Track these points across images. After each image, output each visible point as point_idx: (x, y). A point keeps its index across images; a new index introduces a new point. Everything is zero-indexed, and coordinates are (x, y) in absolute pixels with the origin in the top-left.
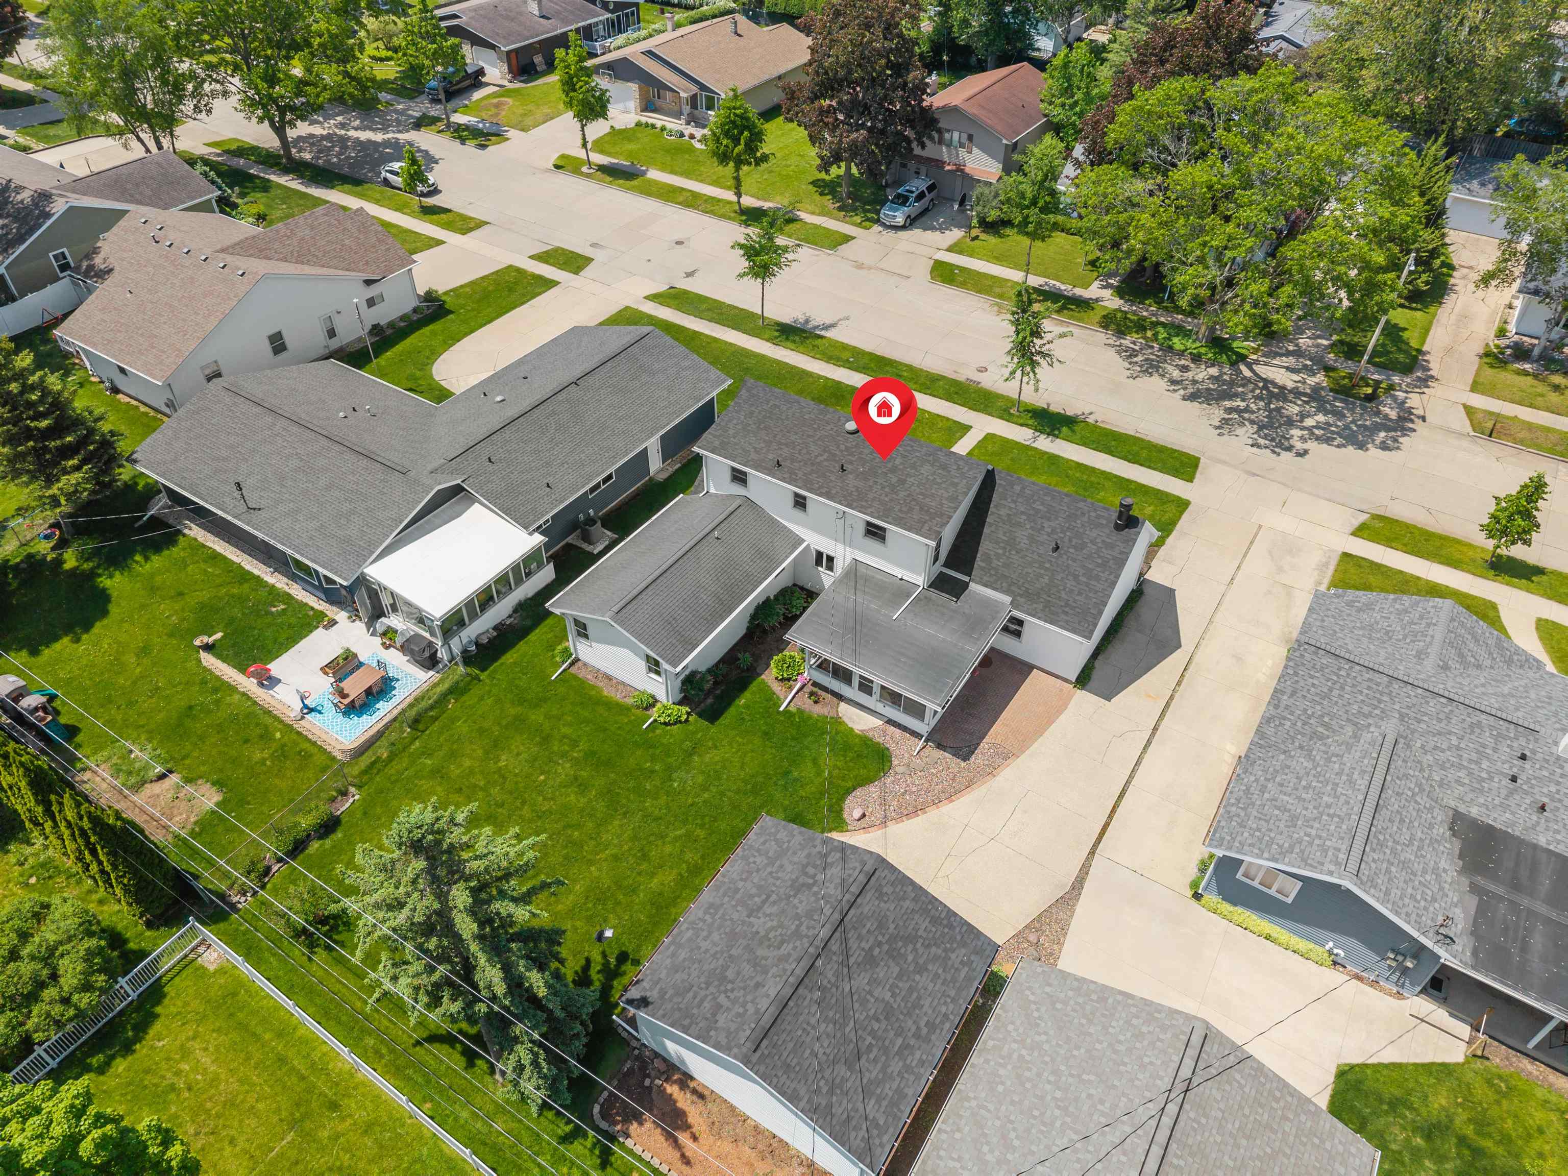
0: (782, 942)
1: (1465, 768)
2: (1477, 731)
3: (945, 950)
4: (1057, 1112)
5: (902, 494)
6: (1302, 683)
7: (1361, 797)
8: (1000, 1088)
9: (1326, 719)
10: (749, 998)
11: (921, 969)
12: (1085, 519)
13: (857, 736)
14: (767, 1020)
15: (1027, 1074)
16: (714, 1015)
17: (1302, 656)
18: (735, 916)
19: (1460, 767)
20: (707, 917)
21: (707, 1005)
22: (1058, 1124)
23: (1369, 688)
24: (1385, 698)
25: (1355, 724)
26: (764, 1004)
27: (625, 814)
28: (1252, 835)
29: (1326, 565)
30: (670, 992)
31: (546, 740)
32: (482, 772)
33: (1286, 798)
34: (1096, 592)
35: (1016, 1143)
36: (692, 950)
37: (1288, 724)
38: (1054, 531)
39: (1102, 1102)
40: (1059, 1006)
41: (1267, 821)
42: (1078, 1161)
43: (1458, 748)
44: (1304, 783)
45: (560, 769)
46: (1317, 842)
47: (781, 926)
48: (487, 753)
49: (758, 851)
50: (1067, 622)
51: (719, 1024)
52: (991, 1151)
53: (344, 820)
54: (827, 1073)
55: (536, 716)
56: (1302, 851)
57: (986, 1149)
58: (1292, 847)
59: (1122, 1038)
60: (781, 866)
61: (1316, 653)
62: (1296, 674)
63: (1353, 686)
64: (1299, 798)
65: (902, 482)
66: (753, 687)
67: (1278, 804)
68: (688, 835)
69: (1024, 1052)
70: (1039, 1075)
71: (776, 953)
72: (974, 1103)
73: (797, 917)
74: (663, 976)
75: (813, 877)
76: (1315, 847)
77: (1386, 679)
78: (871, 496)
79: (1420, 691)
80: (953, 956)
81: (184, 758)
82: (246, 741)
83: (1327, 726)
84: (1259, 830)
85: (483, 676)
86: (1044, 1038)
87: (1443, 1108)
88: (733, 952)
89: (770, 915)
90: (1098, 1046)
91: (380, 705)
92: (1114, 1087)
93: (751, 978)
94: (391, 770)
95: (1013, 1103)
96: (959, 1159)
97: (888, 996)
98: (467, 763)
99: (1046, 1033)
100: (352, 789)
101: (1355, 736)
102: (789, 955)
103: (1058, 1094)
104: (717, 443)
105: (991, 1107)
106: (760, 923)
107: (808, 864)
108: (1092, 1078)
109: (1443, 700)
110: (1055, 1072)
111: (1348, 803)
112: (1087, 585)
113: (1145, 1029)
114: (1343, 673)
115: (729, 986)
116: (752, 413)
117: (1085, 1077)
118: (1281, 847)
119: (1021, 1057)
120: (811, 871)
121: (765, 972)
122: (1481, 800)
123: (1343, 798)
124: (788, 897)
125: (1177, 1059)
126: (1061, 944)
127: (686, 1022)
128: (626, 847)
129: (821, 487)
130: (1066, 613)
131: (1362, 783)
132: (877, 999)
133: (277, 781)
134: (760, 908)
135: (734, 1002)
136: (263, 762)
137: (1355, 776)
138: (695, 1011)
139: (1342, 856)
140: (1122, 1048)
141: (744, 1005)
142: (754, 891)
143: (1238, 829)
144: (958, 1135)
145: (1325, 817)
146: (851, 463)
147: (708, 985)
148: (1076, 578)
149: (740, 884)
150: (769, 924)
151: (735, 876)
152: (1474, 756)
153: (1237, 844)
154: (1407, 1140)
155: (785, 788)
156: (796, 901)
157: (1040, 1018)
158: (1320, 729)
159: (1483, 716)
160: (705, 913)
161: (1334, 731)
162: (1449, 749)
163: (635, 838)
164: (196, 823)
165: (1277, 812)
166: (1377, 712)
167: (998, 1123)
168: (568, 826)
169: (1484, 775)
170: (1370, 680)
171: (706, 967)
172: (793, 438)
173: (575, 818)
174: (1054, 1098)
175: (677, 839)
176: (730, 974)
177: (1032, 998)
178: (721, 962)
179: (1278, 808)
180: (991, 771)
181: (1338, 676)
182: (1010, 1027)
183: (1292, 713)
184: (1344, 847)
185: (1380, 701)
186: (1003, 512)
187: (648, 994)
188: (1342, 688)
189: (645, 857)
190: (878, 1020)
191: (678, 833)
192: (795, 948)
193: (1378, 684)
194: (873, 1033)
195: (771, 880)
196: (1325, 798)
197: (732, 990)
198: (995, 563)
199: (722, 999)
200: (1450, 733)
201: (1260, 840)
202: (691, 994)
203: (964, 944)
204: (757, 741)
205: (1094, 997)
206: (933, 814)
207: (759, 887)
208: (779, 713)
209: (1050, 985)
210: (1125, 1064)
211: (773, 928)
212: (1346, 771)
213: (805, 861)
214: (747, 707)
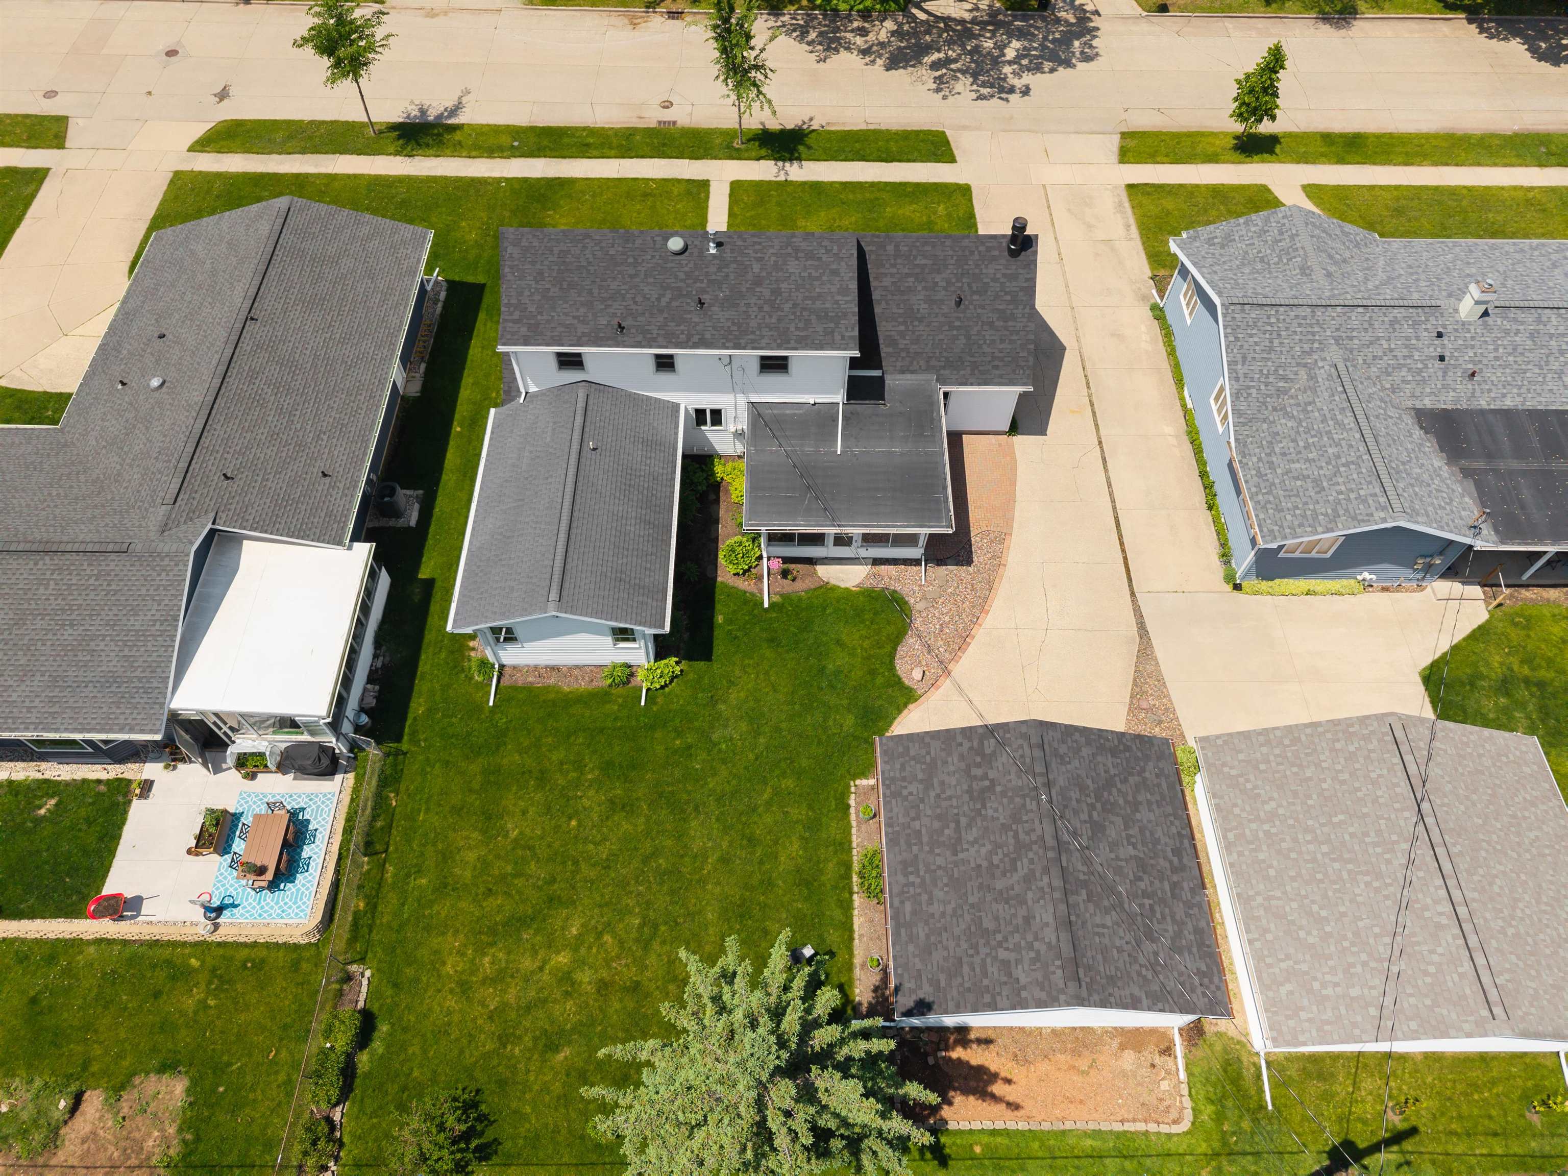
0: (1014, 861)
1: (1404, 365)
2: (1397, 326)
3: (1139, 774)
4: (1337, 866)
5: (787, 307)
6: (1246, 346)
7: (1358, 436)
8: (1272, 872)
9: (1281, 372)
10: (1030, 938)
11: (1136, 806)
12: (976, 256)
13: (857, 593)
14: (1066, 949)
15: (1284, 845)
16: (1010, 975)
17: (1234, 318)
18: (940, 861)
19: (1400, 367)
20: (912, 878)
21: (993, 969)
22: (1345, 875)
23: (1300, 325)
24: (1316, 329)
25: (1305, 365)
26: (1050, 935)
27: (696, 809)
28: (1294, 515)
29: (1120, 204)
30: (942, 978)
31: (543, 778)
32: (498, 857)
33: (1297, 465)
34: (1017, 333)
35: (1324, 913)
36: (927, 923)
37: (1254, 391)
38: (949, 282)
39: (1366, 834)
40: (1262, 767)
41: (1298, 496)
42: (1387, 897)
43: (1391, 350)
44: (1301, 444)
45: (586, 803)
46: (1352, 496)
47: (998, 846)
48: (484, 832)
49: (904, 779)
50: (1001, 376)
51: (1023, 980)
52: (1309, 933)
53: (375, 1008)
54: (1142, 960)
55: (510, 758)
56: (1347, 510)
57: (1302, 934)
58: (1335, 510)
59: (1339, 767)
60: (942, 783)
61: (1243, 311)
62: (1237, 339)
63: (1287, 328)
64: (1307, 460)
65: (777, 292)
66: (719, 596)
67: (1296, 474)
68: (777, 792)
69: (1266, 827)
70: (1295, 840)
71: (1015, 877)
72: (1259, 899)
73: (1005, 828)
74: (919, 966)
75: (985, 777)
76: (1355, 502)
77: (1308, 310)
78: (753, 324)
79: (1339, 309)
80: (1147, 774)
81: (85, 1066)
82: (157, 995)
83: (1284, 378)
84: (1297, 508)
85: (405, 746)
86: (1273, 804)
87: (1502, 664)
88: (971, 900)
89: (976, 841)
90: (1325, 786)
91: (307, 852)
92: (1365, 815)
93: (1014, 915)
94: (385, 917)
95: (1293, 879)
96: (1288, 957)
97: (1131, 851)
98: (471, 856)
99: (1271, 799)
100: (354, 968)
101: (1312, 378)
102: (1032, 871)
103: (1325, 848)
104: (524, 330)
105: (1278, 894)
106: (976, 854)
107: (969, 767)
108: (1341, 817)
109: (1360, 310)
110: (1307, 830)
111: (1351, 446)
112: (1006, 328)
113: (1352, 749)
114: (1273, 320)
115: (999, 937)
116: (541, 273)
117: (1335, 820)
118: (1326, 515)
119: (1267, 833)
120: (978, 772)
121: (1023, 902)
122: (1428, 390)
123: (1343, 443)
124: (978, 811)
125: (1397, 760)
126: (1168, 696)
127: (987, 998)
128: (725, 845)
129: (689, 336)
130: (996, 367)
131: (1349, 420)
132: (1126, 860)
133: (242, 1018)
134: (959, 839)
135: (1017, 948)
136: (203, 1005)
137: (1339, 417)
138: (986, 982)
139: (1383, 500)
140: (1346, 776)
141: (1030, 947)
142: (937, 825)
143: (1278, 516)
144: (1269, 937)
145: (1342, 469)
146: (704, 291)
147: (975, 947)
148: (991, 324)
149: (916, 825)
150: (983, 851)
151: (902, 820)
152: (1405, 352)
153: (1288, 531)
154: (1496, 704)
155: (832, 686)
156: (990, 812)
157: (1256, 787)
158: (1281, 384)
159: (1396, 311)
160: (906, 875)
161: (1292, 381)
162: (1385, 354)
163: (726, 829)
164: (180, 1130)
165: (1299, 483)
166: (1316, 345)
167: (1294, 905)
168: (646, 860)
169: (1420, 366)
170: (1297, 317)
171: (957, 931)
172: (614, 285)
173: (647, 846)
174: (1324, 854)
175: (769, 803)
176: (988, 924)
177: (1234, 772)
178: (968, 917)
179: (1297, 478)
180: (998, 562)
181: (1271, 324)
182: (1237, 811)
183: (1252, 380)
184: (1378, 490)
185: (1313, 334)
186: (887, 281)
187: (921, 995)
188: (1279, 335)
189: (752, 841)
190: (1140, 879)
191: (766, 796)
192: (1031, 861)
193: (1305, 318)
194: (1145, 894)
195: (944, 804)
196: (1330, 451)
197: (1006, 939)
198: (902, 343)
199: (1002, 954)
200: (1378, 338)
201: (1304, 516)
202: (966, 969)
203: (1147, 758)
204: (769, 653)
205: (1287, 742)
206: (980, 635)
207: (939, 817)
208: (766, 610)
209: (1241, 751)
210: (1359, 789)
211: (991, 853)
212: (1328, 416)
213: (963, 765)
214: (729, 621)
